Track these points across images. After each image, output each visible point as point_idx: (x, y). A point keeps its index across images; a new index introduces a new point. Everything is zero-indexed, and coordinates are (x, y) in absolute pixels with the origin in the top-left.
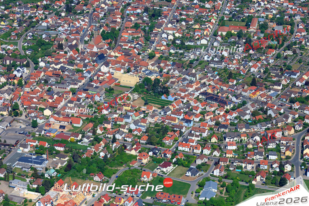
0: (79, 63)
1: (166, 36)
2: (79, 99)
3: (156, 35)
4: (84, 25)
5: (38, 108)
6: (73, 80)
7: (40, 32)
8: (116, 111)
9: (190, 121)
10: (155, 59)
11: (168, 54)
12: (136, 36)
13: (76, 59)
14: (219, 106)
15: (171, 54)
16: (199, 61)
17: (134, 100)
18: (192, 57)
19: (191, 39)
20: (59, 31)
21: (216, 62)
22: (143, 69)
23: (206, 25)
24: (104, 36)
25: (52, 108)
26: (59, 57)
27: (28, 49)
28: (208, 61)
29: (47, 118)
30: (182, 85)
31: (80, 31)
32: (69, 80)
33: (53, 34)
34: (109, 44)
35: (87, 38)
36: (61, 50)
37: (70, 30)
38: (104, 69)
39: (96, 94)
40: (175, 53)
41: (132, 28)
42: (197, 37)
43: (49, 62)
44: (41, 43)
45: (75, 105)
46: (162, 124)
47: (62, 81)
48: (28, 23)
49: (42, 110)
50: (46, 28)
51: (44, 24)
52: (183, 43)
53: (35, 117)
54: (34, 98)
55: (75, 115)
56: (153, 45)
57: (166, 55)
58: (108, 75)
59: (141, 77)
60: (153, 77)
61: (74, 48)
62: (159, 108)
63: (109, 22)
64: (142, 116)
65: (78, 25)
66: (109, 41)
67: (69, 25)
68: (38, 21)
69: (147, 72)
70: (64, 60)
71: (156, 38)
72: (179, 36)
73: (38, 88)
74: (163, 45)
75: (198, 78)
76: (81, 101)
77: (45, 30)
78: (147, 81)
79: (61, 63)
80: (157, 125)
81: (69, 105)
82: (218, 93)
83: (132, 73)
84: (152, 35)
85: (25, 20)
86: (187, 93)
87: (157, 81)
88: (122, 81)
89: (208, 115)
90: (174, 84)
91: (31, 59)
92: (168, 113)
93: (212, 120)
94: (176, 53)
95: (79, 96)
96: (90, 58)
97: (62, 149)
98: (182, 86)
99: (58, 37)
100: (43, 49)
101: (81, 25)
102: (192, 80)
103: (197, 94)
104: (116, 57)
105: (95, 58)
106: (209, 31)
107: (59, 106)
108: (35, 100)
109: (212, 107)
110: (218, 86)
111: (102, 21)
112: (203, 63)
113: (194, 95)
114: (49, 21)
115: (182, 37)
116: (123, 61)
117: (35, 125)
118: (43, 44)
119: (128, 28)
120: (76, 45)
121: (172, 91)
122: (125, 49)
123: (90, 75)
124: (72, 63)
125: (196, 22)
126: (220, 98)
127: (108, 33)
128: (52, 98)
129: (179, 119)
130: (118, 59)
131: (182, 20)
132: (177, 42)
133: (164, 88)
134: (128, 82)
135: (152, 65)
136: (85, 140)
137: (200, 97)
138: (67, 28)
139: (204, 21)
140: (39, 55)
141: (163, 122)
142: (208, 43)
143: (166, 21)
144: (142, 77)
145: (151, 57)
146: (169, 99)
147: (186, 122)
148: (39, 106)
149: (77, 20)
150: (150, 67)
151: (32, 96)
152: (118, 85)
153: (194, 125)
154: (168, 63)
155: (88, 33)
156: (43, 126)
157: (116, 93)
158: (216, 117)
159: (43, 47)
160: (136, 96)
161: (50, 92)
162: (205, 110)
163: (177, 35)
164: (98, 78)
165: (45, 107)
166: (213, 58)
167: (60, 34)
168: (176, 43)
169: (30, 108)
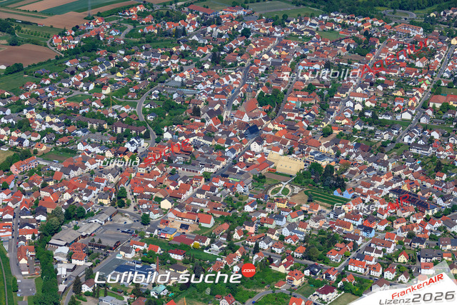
0: (220, 137)
1: (352, 105)
2: (213, 189)
3: (337, 102)
4: (235, 83)
5: (154, 197)
6: (209, 161)
7: (171, 90)
8: (264, 208)
9: (370, 229)
10: (331, 137)
11: (352, 131)
12: (308, 103)
13: (217, 131)
14: (416, 210)
15: (355, 131)
16: (396, 143)
17: (293, 194)
18: (386, 137)
19: (389, 111)
20: (198, 90)
21: (420, 146)
22: (312, 151)
23: (412, 92)
24: (262, 101)
25: (174, 198)
26: (192, 127)
27: (150, 113)
28: (409, 144)
29: (165, 212)
30: (366, 176)
31: (228, 92)
32: (203, 160)
33: (188, 94)
34: (267, 112)
35: (236, 102)
36: (197, 117)
37: (214, 89)
38: (255, 147)
39: (239, 183)
40: (362, 130)
41: (302, 90)
42: (397, 109)
43: (177, 133)
44: (170, 106)
45: (207, 196)
46: (330, 231)
47: (193, 161)
48: (155, 76)
49: (159, 200)
50: (179, 85)
51: (178, 79)
52: (374, 116)
53: (148, 209)
54: (150, 182)
55: (206, 211)
56: (331, 116)
57: (348, 132)
58: (259, 156)
59: (307, 162)
60: (324, 163)
61: (216, 115)
62: (328, 208)
63: (271, 80)
64: (302, 217)
65: (226, 82)
66: (268, 108)
67: (214, 81)
68: (169, 74)
69: (316, 155)
70: (200, 131)
71: (337, 108)
72: (371, 106)
73: (157, 169)
74: (345, 118)
75: (390, 168)
76: (217, 191)
77: (177, 87)
78: (315, 168)
79: (194, 135)
80: (321, 232)
81: (198, 195)
82: (417, 191)
83: (295, 156)
84: (332, 103)
85: (151, 72)
86: (371, 189)
87: (330, 169)
88: (278, 167)
89: (398, 223)
90: (355, 174)
91: (152, 127)
92: (339, 216)
93: (402, 229)
94: (364, 130)
95: (214, 184)
96: (238, 130)
97: (179, 258)
98: (366, 179)
99: (196, 98)
100: (173, 114)
101: (230, 82)
102: (382, 170)
103: (386, 191)
104: (275, 131)
105: (243, 132)
106: (415, 100)
107: (184, 197)
108: (150, 186)
109: (405, 210)
110: (419, 181)
111: (262, 78)
112: (401, 147)
113: (381, 191)
114: (185, 75)
115: (375, 107)
116: (284, 137)
117: (145, 221)
118: (173, 107)
119: (298, 90)
120: (220, 111)
121: (350, 184)
122: (290, 120)
123: (235, 155)
124: (210, 136)
125: (399, 87)
126: (419, 198)
127: (268, 96)
128: (175, 184)
129: (354, 225)
130: (277, 135)
131: (379, 83)
132: (367, 114)
133: (338, 179)
134: (288, 168)
135: (326, 145)
136: (215, 247)
137: (391, 195)
138: (209, 86)
139: (411, 86)
140: (165, 122)
141: (331, 228)
142: (412, 118)
143: (355, 84)
144: (309, 162)
145: (326, 133)
146: (344, 196)
147: (364, 231)
148: (155, 195)
149: (226, 75)
150: (323, 148)
151: (147, 179)
152: (273, 171)
153: (376, 235)
154: (349, 144)
155: (240, 94)
156: (157, 223)
157: (268, 182)
158: (410, 226)
159: (172, 112)
160: (297, 189)
161: (173, 176)
162: (395, 215)
163: (368, 104)
164: (244, 159)
165: (163, 197)
166: (417, 140)
167: (199, 94)
168: (365, 116)
169: (142, 196)
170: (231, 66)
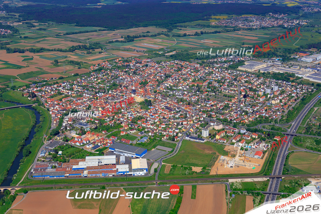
0: (124, 93)
1: (166, 85)
3: (163, 84)
6: (118, 99)
7: (117, 80)
8: (127, 110)
9: (153, 116)
10: (156, 93)
12: (154, 84)
13: (124, 91)
14: (169, 111)
15: (164, 92)
16: (173, 95)
17: (137, 107)
18: (171, 93)
19: (176, 86)
20: (125, 81)
21: (180, 95)
22: (148, 96)
23: (186, 82)
24: (141, 83)
25: (103, 108)
26: (118, 90)
27: (108, 87)
28: (177, 95)
29: (99, 111)
31: (133, 81)
32: (116, 98)
33: (122, 82)
34: (141, 86)
35: (133, 84)
37: (129, 81)
38: (133, 95)
41: (155, 81)
42: (179, 86)
43: (113, 92)
44: (114, 85)
47: (114, 99)
51: (121, 78)
56: (159, 88)
57: (161, 92)
60: (149, 99)
62: (145, 111)
63: (147, 78)
64: (136, 113)
72: (172, 85)
73: (103, 101)
74: (163, 88)
75: (168, 101)
77: (119, 80)
78: (146, 101)
79: (117, 92)
80: (140, 116)
81: (110, 107)
82: (172, 107)
83: (143, 98)
84: (161, 84)
85: (114, 76)
86: (159, 106)
87: (150, 101)
88: (137, 100)
90: (157, 102)
91: (107, 90)
92: (146, 113)
93: (162, 116)
94: (166, 91)
97: (97, 122)
98: (159, 103)
102: (165, 101)
104: (141, 91)
105: (131, 91)
108: (98, 104)
109: (166, 111)
110: (174, 104)
113: (162, 107)
116: (142, 93)
120: (127, 86)
121: (154, 105)
122: (146, 88)
124: (122, 92)
126: (171, 109)
127: (144, 82)
128: (106, 104)
129: (149, 115)
131: (178, 79)
134: (139, 101)
135: (153, 95)
136: (108, 119)
137: (164, 108)
140: (111, 89)
141: (143, 115)
142: (182, 88)
143: (170, 79)
144: (145, 99)
146: (151, 108)
147: (151, 116)
148: (98, 107)
149: (135, 77)
152: (135, 101)
154: (160, 95)
157: (132, 104)
160: (139, 106)
162: (162, 113)
165: (100, 107)
168: (168, 88)
169: (95, 107)
170: (138, 75)
